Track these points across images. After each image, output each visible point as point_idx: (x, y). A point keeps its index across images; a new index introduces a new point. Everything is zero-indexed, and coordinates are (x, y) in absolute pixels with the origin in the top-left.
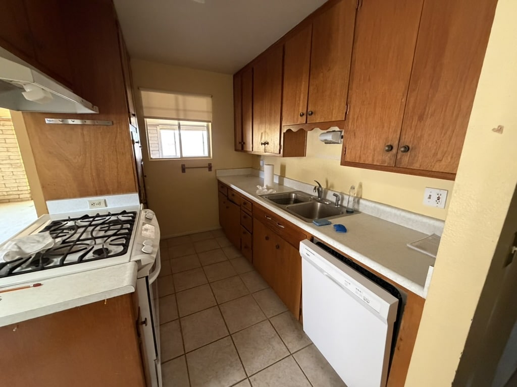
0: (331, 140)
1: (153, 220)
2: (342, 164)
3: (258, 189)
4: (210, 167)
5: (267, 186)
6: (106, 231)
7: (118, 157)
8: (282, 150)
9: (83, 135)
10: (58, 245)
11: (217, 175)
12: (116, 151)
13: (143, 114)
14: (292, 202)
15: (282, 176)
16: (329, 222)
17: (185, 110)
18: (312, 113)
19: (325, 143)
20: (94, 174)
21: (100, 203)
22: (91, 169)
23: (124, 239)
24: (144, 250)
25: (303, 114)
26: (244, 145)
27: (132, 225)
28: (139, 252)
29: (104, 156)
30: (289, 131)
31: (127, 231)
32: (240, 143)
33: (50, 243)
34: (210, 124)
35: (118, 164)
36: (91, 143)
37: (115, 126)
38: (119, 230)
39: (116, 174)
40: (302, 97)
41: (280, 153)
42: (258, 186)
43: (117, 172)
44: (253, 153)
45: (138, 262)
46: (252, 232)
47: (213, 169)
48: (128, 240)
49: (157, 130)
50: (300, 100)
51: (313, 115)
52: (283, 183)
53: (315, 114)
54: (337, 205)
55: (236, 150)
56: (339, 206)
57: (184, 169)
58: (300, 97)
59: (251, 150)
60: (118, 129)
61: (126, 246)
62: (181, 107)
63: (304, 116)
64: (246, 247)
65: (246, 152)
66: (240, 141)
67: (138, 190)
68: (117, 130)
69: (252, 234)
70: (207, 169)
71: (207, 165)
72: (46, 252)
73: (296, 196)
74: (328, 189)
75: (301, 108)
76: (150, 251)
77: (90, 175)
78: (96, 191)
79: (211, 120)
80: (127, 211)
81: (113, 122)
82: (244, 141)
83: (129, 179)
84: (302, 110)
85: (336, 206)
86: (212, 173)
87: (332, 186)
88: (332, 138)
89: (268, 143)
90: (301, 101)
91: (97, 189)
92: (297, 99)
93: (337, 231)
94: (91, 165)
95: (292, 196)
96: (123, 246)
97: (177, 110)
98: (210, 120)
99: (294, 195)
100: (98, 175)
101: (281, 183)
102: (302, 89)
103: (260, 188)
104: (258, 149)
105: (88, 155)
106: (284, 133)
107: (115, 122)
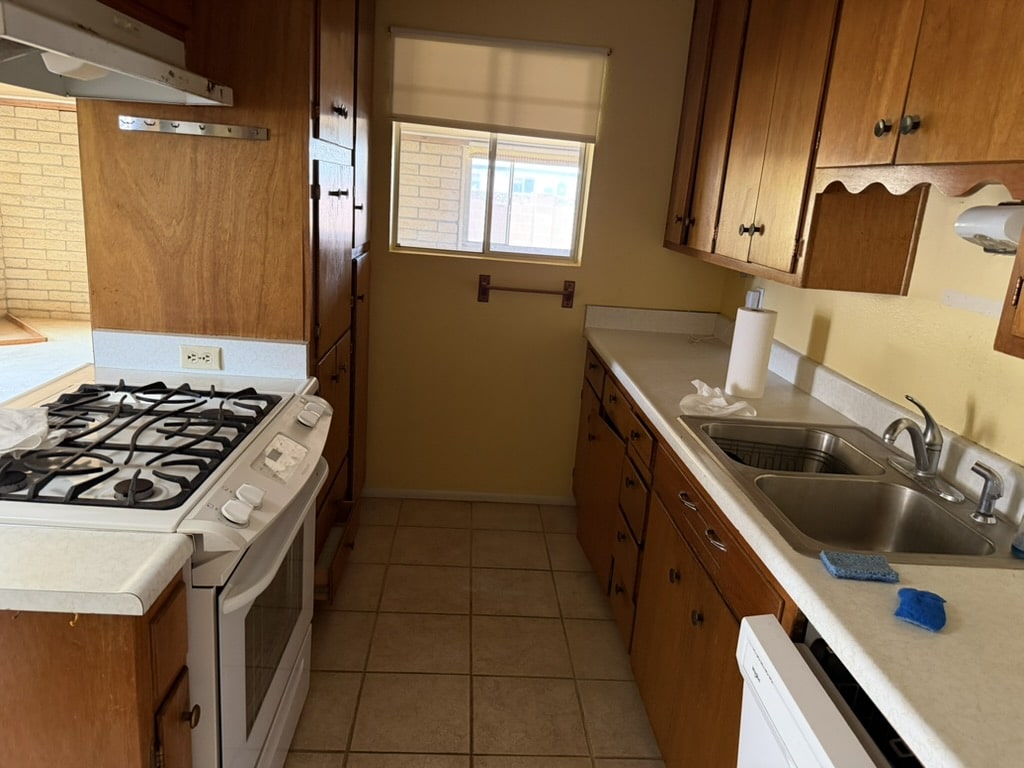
0: (1004, 238)
1: (314, 432)
2: (998, 347)
3: (694, 390)
4: (568, 296)
5: (735, 388)
6: (170, 435)
7: (270, 234)
8: (802, 261)
9: (194, 162)
10: (52, 446)
11: (587, 325)
12: (267, 213)
13: (391, 107)
14: (815, 465)
15: (813, 360)
16: (890, 571)
17: (515, 99)
18: (916, 126)
19: (986, 250)
20: (206, 274)
21: (206, 358)
22: (201, 259)
23: (197, 467)
24: (226, 510)
25: (887, 129)
26: (693, 230)
27: (243, 433)
28: (213, 513)
29: (235, 227)
30: (836, 188)
31: (220, 447)
32: (679, 219)
33: (34, 436)
34: (592, 147)
35: (266, 250)
36: (209, 188)
37: (273, 140)
38: (200, 439)
39: (258, 280)
40: (895, 60)
41: (793, 270)
42: (696, 383)
43: (262, 276)
44: (712, 260)
45: (196, 539)
46: (643, 542)
47: (576, 301)
48: (206, 472)
49: (461, 157)
50: (885, 70)
51: (920, 132)
52: (810, 389)
53: (927, 130)
54: (986, 516)
55: (667, 244)
56: (992, 521)
57: (484, 292)
58: (888, 61)
59: (709, 249)
60: (280, 153)
61: (188, 488)
62: (504, 88)
63: (890, 134)
64: (620, 590)
65: (695, 253)
66: (682, 214)
67: (308, 334)
68: (276, 154)
69: (641, 547)
70: (559, 299)
71: (561, 288)
72: (22, 457)
73: (833, 445)
74: (969, 439)
75: (884, 102)
76: (243, 517)
77: (195, 276)
78: (205, 322)
79: (596, 132)
80: (258, 392)
81: (268, 131)
82: (695, 214)
83: (291, 299)
84: (888, 111)
85: (980, 519)
86: (571, 315)
87: (989, 432)
88: (1007, 233)
89: (760, 230)
90: (891, 74)
91: (208, 316)
92: (879, 66)
93: (898, 614)
94: (203, 246)
95: (819, 440)
96: (182, 487)
97: (492, 97)
98: (591, 134)
99: (826, 437)
100: (215, 279)
101: (803, 386)
102: (900, 29)
103: (704, 390)
104: (732, 246)
105: (198, 219)
106: (818, 195)
107: (274, 131)
